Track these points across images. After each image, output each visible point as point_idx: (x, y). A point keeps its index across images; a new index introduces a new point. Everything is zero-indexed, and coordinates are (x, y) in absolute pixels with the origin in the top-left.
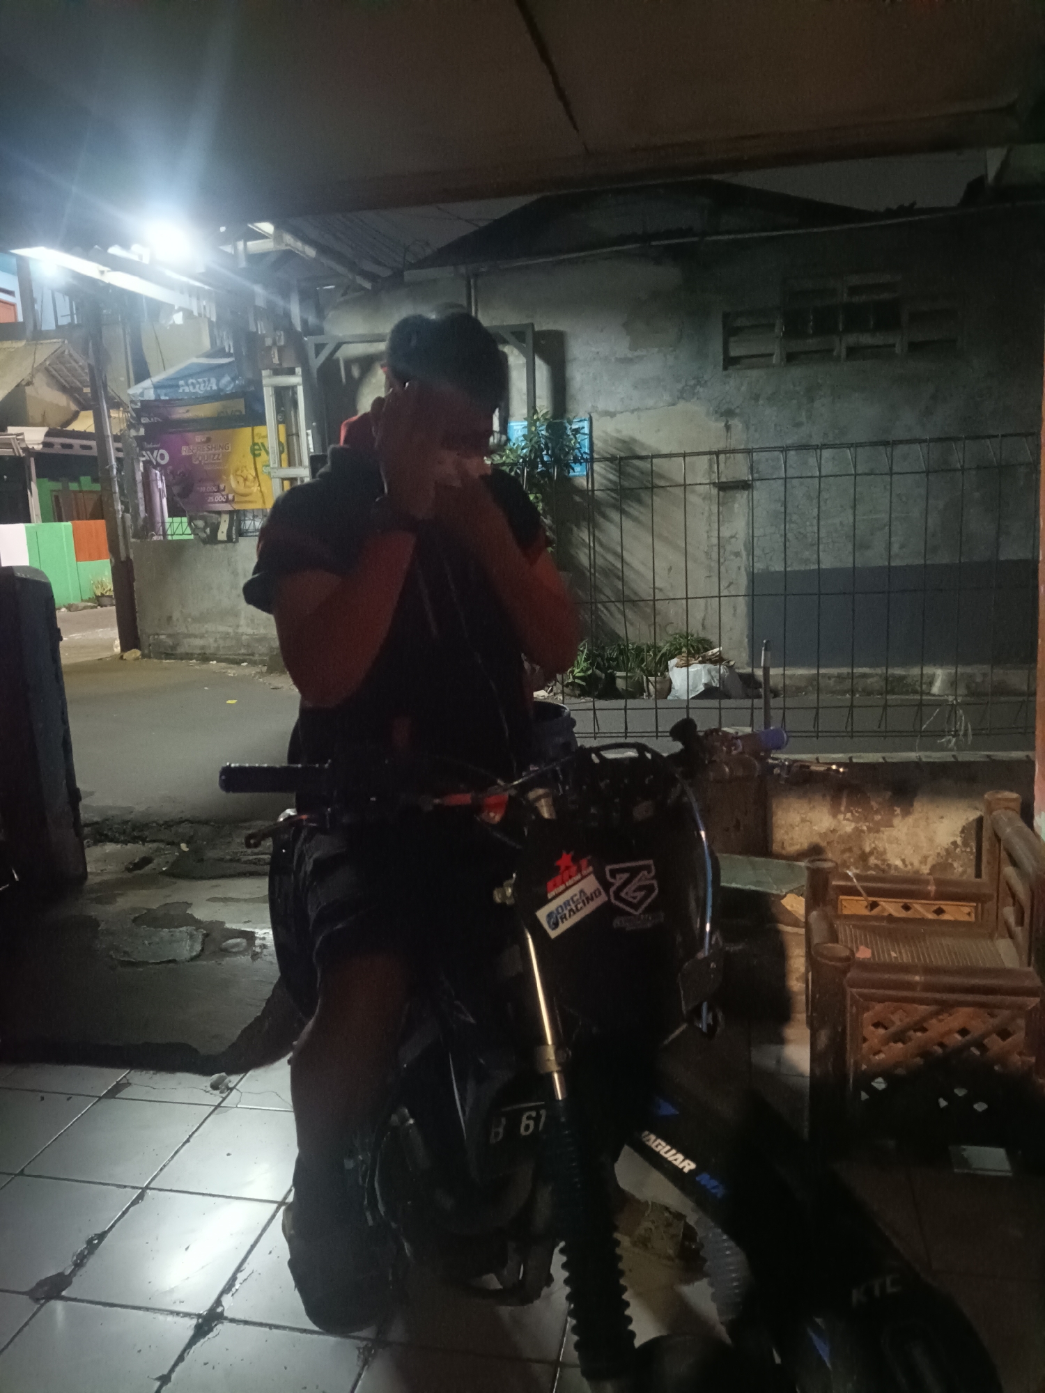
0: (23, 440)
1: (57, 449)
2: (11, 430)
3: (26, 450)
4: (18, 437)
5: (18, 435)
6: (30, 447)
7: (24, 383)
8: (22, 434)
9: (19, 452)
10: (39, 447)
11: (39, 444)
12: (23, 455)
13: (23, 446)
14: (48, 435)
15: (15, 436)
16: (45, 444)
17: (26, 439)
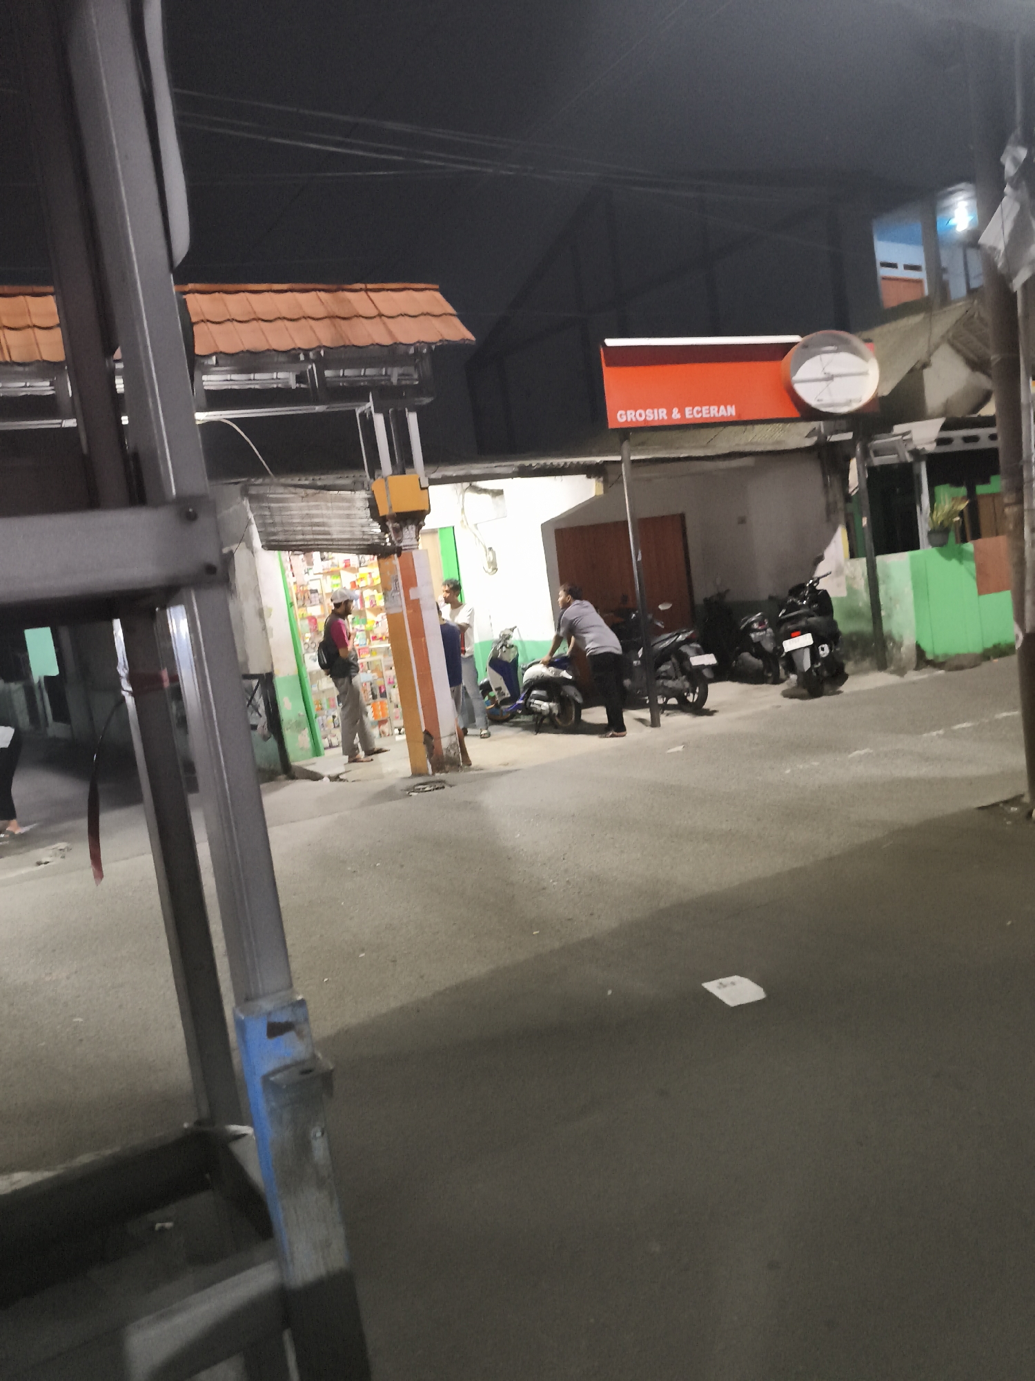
0: (911, 440)
1: (957, 446)
2: (898, 429)
3: (916, 453)
4: (905, 438)
5: (904, 434)
6: (919, 447)
7: (919, 366)
8: (908, 433)
9: (905, 457)
10: (931, 448)
11: (931, 443)
12: (909, 459)
13: (911, 447)
14: (944, 427)
15: (900, 437)
16: (940, 442)
17: (914, 439)
